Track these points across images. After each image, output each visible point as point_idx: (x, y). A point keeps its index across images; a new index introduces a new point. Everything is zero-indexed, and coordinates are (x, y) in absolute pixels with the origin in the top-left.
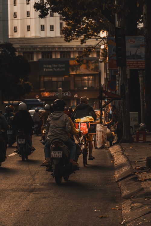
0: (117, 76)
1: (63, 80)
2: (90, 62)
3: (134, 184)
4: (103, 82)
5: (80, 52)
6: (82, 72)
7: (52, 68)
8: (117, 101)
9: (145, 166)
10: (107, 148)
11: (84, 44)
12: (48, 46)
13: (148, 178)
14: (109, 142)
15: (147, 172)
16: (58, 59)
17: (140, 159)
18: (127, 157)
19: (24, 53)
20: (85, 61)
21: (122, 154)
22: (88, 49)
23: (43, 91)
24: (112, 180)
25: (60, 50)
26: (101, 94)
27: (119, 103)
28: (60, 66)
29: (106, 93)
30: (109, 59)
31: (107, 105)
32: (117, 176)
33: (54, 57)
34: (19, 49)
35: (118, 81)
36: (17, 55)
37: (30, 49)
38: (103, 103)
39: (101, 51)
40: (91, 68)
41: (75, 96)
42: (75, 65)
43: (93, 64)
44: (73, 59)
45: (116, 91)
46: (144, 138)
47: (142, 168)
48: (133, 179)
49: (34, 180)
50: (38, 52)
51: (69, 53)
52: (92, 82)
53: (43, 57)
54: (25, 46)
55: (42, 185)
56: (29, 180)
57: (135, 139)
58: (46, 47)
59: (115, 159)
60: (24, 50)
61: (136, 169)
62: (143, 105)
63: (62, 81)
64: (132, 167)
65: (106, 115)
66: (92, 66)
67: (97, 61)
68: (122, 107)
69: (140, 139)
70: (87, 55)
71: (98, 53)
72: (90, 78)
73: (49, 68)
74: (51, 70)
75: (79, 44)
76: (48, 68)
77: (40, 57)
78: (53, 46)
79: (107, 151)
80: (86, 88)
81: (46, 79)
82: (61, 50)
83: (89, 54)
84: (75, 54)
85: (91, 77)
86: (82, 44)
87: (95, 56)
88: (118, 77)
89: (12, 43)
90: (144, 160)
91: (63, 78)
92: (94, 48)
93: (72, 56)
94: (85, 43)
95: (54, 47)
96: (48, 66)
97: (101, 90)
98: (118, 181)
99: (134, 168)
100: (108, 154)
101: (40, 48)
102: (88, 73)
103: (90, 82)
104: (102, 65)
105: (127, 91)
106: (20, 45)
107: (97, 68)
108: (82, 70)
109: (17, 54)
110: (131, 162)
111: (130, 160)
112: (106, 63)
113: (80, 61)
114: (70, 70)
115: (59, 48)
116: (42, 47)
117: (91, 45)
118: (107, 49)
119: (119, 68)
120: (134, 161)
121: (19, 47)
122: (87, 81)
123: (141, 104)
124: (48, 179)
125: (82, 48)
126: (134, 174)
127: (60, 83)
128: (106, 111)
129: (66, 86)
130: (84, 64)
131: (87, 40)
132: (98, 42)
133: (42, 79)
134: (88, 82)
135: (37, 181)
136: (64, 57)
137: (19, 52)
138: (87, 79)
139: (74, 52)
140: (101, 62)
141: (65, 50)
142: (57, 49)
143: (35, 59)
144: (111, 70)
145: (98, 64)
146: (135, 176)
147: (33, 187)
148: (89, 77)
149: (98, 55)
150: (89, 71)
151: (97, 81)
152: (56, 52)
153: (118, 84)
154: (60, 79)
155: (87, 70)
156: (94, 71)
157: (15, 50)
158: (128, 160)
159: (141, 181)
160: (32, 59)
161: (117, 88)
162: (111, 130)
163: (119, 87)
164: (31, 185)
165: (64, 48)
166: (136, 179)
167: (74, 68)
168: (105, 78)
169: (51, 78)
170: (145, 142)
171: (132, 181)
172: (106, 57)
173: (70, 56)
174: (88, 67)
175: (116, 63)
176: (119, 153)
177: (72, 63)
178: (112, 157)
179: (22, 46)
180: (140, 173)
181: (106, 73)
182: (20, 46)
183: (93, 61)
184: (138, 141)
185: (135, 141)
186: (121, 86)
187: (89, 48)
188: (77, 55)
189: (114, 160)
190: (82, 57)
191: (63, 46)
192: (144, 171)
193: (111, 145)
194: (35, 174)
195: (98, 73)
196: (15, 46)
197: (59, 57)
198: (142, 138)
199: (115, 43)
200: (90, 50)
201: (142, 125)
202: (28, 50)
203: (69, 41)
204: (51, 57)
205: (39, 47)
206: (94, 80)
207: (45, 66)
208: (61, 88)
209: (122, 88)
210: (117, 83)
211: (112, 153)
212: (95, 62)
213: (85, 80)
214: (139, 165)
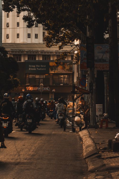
0: (87, 75)
1: (44, 77)
2: (65, 64)
3: (98, 160)
4: (75, 80)
5: (58, 56)
6: (59, 72)
7: (36, 68)
8: (86, 96)
9: (107, 146)
10: (77, 132)
11: (61, 50)
12: (33, 50)
13: (109, 156)
14: (79, 127)
15: (109, 152)
16: (40, 60)
17: (103, 141)
18: (93, 139)
19: (14, 55)
20: (62, 63)
21: (89, 137)
22: (64, 53)
23: (28, 86)
24: (81, 157)
25: (42, 54)
26: (74, 90)
27: (88, 97)
28: (42, 66)
29: (78, 88)
30: (81, 61)
31: (78, 98)
32: (85, 154)
33: (37, 59)
34: (10, 52)
35: (88, 79)
36: (8, 57)
37: (19, 52)
38: (75, 96)
39: (75, 55)
40: (66, 69)
41: (53, 91)
42: (54, 66)
43: (68, 66)
44: (53, 61)
45: (86, 87)
46: (107, 125)
47: (105, 149)
48: (97, 157)
49: (19, 155)
50: (25, 55)
51: (49, 56)
52: (67, 80)
53: (28, 59)
54: (15, 50)
55: (25, 160)
56: (15, 155)
57: (100, 126)
58: (31, 51)
59: (84, 141)
60: (14, 53)
61: (99, 149)
62: (107, 99)
63: (43, 78)
64: (96, 147)
65: (77, 106)
66: (67, 67)
67: (71, 63)
68: (90, 100)
69: (103, 126)
70: (63, 58)
71: (72, 57)
72: (65, 77)
73: (33, 68)
74: (35, 69)
75: (58, 49)
77: (27, 59)
78: (37, 50)
79: (77, 134)
80: (62, 85)
81: (31, 76)
82: (43, 54)
83: (66, 58)
84: (54, 57)
85: (66, 76)
86: (60, 49)
87: (70, 59)
88: (88, 76)
89: (5, 47)
90: (106, 142)
91: (44, 76)
92: (69, 53)
93: (52, 59)
94: (62, 48)
95: (37, 52)
96: (32, 66)
97: (74, 87)
98: (86, 158)
99: (98, 148)
100: (78, 137)
101: (27, 52)
102: (64, 72)
103: (65, 79)
104: (75, 66)
105: (94, 88)
106: (11, 49)
107: (71, 69)
108: (60, 70)
109: (8, 56)
110: (96, 143)
111: (95, 142)
112: (78, 65)
113: (58, 64)
114: (50, 70)
115: (42, 52)
116: (28, 51)
117: (67, 51)
118: (80, 54)
119: (89, 69)
120: (99, 143)
121: (10, 50)
122: (63, 79)
123: (105, 98)
124: (30, 155)
125: (59, 52)
126: (99, 153)
127: (41, 80)
128: (77, 103)
129: (46, 82)
130: (61, 65)
131: (64, 47)
132: (72, 48)
133: (27, 76)
134: (64, 80)
135: (21, 156)
136: (45, 59)
137: (10, 54)
139: (53, 56)
140: (74, 64)
141: (46, 54)
142: (40, 53)
143: (22, 61)
144: (82, 70)
145: (72, 66)
146: (99, 154)
147: (18, 161)
148: (65, 76)
149: (72, 59)
150: (65, 71)
151: (71, 79)
152: (39, 55)
153: (88, 82)
154: (42, 77)
155: (63, 70)
156: (69, 71)
157: (7, 52)
158: (94, 142)
159: (103, 159)
160: (20, 60)
161: (87, 85)
162: (81, 118)
163: (88, 84)
164: (17, 159)
165: (45, 52)
166: (99, 157)
167: (53, 68)
168: (77, 77)
169: (34, 76)
170: (107, 128)
171: (96, 159)
172: (78, 61)
173: (50, 58)
174: (64, 68)
175: (86, 65)
176: (86, 136)
177: (51, 64)
178: (81, 139)
179: (12, 50)
180: (103, 152)
181: (78, 73)
182: (11, 50)
183: (68, 63)
184: (101, 127)
185: (100, 127)
186: (90, 84)
187: (65, 52)
188: (56, 58)
189: (83, 142)
190: (60, 60)
191: (45, 51)
192: (106, 150)
193: (81, 130)
194: (20, 151)
195: (72, 73)
196: (7, 50)
197: (41, 59)
198: (105, 125)
199: (86, 49)
200: (66, 54)
201: (105, 114)
202: (17, 53)
203: (49, 47)
204: (35, 59)
205: (26, 50)
206: (68, 78)
207: (30, 66)
208: (42, 84)
209: (91, 85)
210: (87, 81)
211: (81, 136)
212: (70, 64)
213: (62, 78)
214: (102, 146)
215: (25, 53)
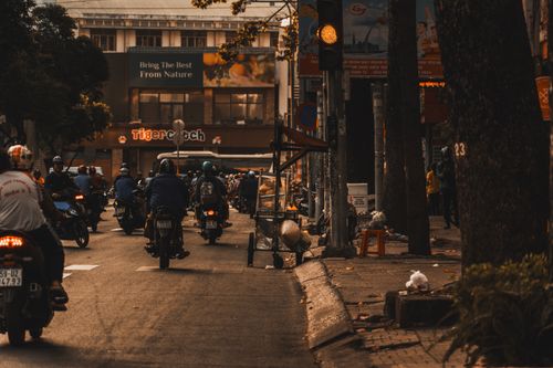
0: (319, 93)
1: (187, 100)
2: (253, 58)
3: (354, 355)
4: (283, 109)
5: (229, 34)
6: (233, 83)
7: (161, 70)
8: (317, 156)
9: (381, 312)
10: (290, 269)
11: (240, 14)
12: (151, 16)
13: (388, 343)
14: (294, 254)
15: (386, 328)
16: (175, 48)
17: (370, 296)
18: (337, 291)
19: (93, 31)
20: (241, 57)
21: (326, 284)
22: (249, 26)
23: (137, 127)
24: (302, 345)
25: (181, 28)
26: (280, 138)
27: (322, 161)
28: (179, 65)
29: (291, 134)
30: (300, 51)
31: (291, 164)
32: (313, 336)
33: (165, 44)
34: (82, 23)
35: (321, 105)
36: (76, 37)
37: (108, 22)
38: (283, 159)
39: (282, 32)
40: (255, 73)
41: (214, 141)
42: (216, 66)
43: (262, 65)
44: (213, 50)
45: (315, 132)
46: (382, 248)
47: (375, 320)
48: (350, 344)
49: (110, 340)
50: (126, 31)
51: (202, 34)
52: (256, 109)
53: (138, 42)
54: (97, 14)
55: (129, 353)
56: (99, 339)
57: (359, 249)
58: (148, 18)
59: (309, 295)
60: (94, 26)
61: (358, 319)
62: (381, 166)
63: (184, 104)
64: (350, 316)
65: (290, 188)
66: (259, 70)
67: (270, 57)
68: (329, 169)
69: (370, 249)
70: (245, 42)
71: (274, 36)
72: (252, 98)
73: (154, 71)
74: (158, 75)
75: (229, 13)
76: (151, 72)
77: (132, 43)
78: (165, 16)
79: (289, 276)
80: (243, 122)
81: (146, 96)
82: (185, 27)
83: (253, 40)
84: (217, 37)
85: (256, 95)
86: (235, 13)
87: (267, 44)
88: (321, 96)
89: (65, 6)
90: (378, 299)
91: (187, 96)
92: (265, 24)
93: (210, 44)
94: (243, 11)
95: (166, 21)
96: (150, 66)
97: (280, 128)
98: (315, 349)
99: (354, 318)
100: (291, 283)
101: (133, 21)
102: (250, 84)
103: (253, 106)
104: (283, 67)
105: (342, 132)
106: (84, 11)
107: (270, 74)
108: (234, 77)
109: (76, 34)
110: (348, 303)
111: (345, 299)
112: (293, 62)
113: (229, 57)
114: (205, 77)
115: (179, 22)
116: (137, 18)
117: (257, 18)
118: (297, 27)
119: (325, 75)
120: (355, 300)
121: (82, 16)
122: (245, 105)
123: (376, 163)
124: (143, 337)
125: (234, 24)
126: (355, 333)
127: (178, 109)
128: (290, 181)
129: (192, 114)
130: (239, 63)
131: (248, 5)
132: (274, 10)
133: (135, 98)
134: (248, 108)
135: (116, 342)
136: (191, 44)
137: (82, 29)
138: (245, 100)
139: (216, 32)
140: (281, 59)
141: (194, 27)
142: (173, 25)
143: (120, 48)
144: (305, 78)
145: (272, 65)
146: (356, 337)
147: (108, 356)
148: (251, 95)
149: (274, 42)
150: (251, 80)
151: (270, 105)
152: (171, 32)
153: (321, 113)
154: (180, 98)
155: (246, 78)
156: (263, 81)
157: (70, 23)
158: (341, 299)
159: (370, 350)
160: (113, 47)
161: (319, 123)
162: (300, 226)
163: (322, 120)
164: (102, 352)
165: (190, 22)
166: (358, 344)
167: (213, 71)
168: (289, 100)
169: (157, 95)
170: (381, 255)
171: (348, 350)
172: (293, 47)
173: (205, 42)
174: (247, 72)
175: (317, 62)
176: (317, 282)
177: (208, 59)
178: (301, 290)
179: (88, 14)
180: (368, 329)
181: (293, 88)
182: (84, 14)
183: (260, 58)
184: (364, 254)
185: (358, 253)
186: (329, 119)
187: (253, 23)
188: (222, 41)
189: (306, 298)
190: (235, 45)
191: (189, 19)
192: (379, 325)
193: (300, 261)
194: (113, 326)
195: (273, 85)
196: (72, 14)
197: (177, 43)
198: (376, 246)
199: (317, 14)
200: (256, 29)
201: (377, 214)
202: (103, 25)
203: (204, 7)
204: (159, 43)
205: (130, 17)
206: (262, 103)
207: (142, 65)
208: (181, 121)
209: (331, 123)
210: (319, 110)
211: (301, 280)
212: (266, 60)
213: (241, 101)
214: (365, 312)
215: (127, 24)
